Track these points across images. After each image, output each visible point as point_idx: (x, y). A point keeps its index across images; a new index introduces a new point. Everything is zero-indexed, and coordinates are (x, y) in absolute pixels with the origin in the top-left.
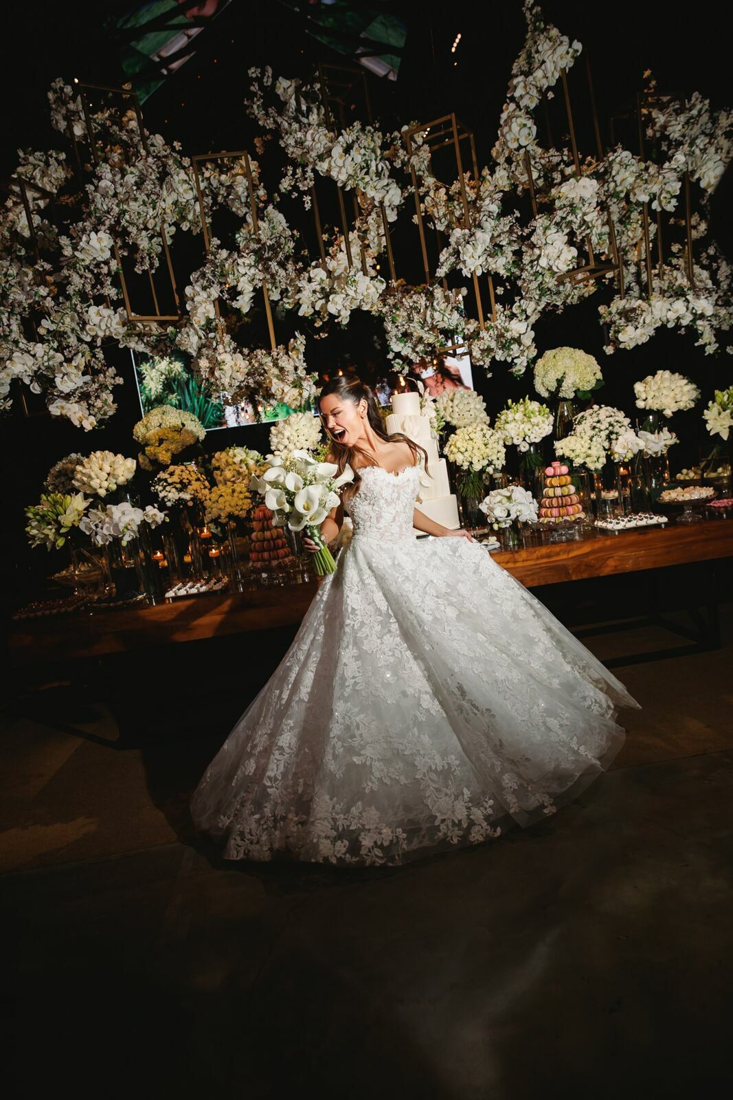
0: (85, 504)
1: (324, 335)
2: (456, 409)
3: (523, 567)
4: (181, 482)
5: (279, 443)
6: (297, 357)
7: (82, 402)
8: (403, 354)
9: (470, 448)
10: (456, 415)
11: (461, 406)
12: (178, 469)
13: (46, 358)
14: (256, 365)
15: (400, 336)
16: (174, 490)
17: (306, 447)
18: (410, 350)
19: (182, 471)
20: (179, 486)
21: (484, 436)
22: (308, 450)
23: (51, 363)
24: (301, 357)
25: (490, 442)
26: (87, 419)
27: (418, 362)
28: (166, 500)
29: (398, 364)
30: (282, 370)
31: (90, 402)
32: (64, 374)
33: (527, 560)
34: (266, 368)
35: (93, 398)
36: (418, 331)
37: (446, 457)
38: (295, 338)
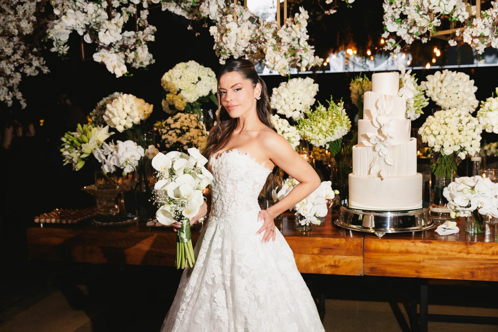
0: (107, 136)
1: (333, 12)
2: (444, 91)
3: (476, 259)
4: (181, 129)
5: (276, 103)
6: (300, 30)
7: (120, 53)
8: (398, 34)
9: (443, 132)
10: (443, 96)
11: (450, 88)
12: (183, 116)
13: (94, 16)
14: (259, 35)
15: (397, 17)
16: (174, 134)
17: (298, 109)
18: (406, 31)
19: (186, 119)
20: (178, 131)
21: (460, 121)
22: (301, 112)
23: (98, 20)
24: (304, 30)
25: (465, 128)
26: (119, 67)
27: (410, 43)
28: (166, 142)
29: (391, 43)
30: (279, 40)
31: (126, 53)
32: (107, 30)
33: (481, 254)
34: (266, 38)
35: (128, 51)
36: (412, 14)
37: (419, 138)
38: (300, 13)
